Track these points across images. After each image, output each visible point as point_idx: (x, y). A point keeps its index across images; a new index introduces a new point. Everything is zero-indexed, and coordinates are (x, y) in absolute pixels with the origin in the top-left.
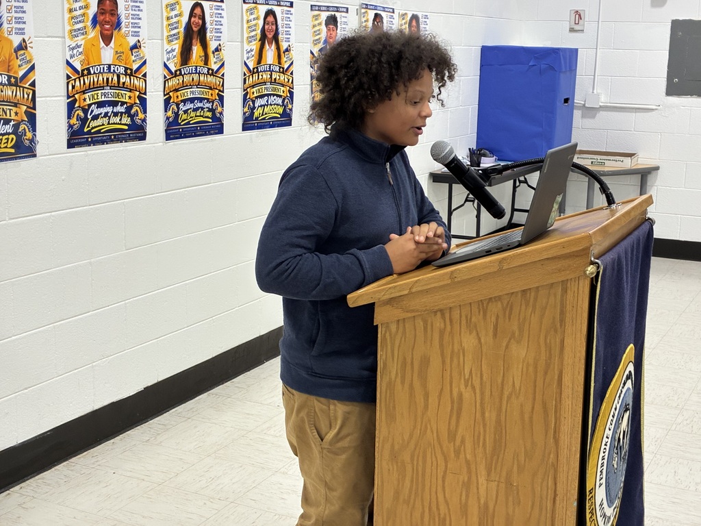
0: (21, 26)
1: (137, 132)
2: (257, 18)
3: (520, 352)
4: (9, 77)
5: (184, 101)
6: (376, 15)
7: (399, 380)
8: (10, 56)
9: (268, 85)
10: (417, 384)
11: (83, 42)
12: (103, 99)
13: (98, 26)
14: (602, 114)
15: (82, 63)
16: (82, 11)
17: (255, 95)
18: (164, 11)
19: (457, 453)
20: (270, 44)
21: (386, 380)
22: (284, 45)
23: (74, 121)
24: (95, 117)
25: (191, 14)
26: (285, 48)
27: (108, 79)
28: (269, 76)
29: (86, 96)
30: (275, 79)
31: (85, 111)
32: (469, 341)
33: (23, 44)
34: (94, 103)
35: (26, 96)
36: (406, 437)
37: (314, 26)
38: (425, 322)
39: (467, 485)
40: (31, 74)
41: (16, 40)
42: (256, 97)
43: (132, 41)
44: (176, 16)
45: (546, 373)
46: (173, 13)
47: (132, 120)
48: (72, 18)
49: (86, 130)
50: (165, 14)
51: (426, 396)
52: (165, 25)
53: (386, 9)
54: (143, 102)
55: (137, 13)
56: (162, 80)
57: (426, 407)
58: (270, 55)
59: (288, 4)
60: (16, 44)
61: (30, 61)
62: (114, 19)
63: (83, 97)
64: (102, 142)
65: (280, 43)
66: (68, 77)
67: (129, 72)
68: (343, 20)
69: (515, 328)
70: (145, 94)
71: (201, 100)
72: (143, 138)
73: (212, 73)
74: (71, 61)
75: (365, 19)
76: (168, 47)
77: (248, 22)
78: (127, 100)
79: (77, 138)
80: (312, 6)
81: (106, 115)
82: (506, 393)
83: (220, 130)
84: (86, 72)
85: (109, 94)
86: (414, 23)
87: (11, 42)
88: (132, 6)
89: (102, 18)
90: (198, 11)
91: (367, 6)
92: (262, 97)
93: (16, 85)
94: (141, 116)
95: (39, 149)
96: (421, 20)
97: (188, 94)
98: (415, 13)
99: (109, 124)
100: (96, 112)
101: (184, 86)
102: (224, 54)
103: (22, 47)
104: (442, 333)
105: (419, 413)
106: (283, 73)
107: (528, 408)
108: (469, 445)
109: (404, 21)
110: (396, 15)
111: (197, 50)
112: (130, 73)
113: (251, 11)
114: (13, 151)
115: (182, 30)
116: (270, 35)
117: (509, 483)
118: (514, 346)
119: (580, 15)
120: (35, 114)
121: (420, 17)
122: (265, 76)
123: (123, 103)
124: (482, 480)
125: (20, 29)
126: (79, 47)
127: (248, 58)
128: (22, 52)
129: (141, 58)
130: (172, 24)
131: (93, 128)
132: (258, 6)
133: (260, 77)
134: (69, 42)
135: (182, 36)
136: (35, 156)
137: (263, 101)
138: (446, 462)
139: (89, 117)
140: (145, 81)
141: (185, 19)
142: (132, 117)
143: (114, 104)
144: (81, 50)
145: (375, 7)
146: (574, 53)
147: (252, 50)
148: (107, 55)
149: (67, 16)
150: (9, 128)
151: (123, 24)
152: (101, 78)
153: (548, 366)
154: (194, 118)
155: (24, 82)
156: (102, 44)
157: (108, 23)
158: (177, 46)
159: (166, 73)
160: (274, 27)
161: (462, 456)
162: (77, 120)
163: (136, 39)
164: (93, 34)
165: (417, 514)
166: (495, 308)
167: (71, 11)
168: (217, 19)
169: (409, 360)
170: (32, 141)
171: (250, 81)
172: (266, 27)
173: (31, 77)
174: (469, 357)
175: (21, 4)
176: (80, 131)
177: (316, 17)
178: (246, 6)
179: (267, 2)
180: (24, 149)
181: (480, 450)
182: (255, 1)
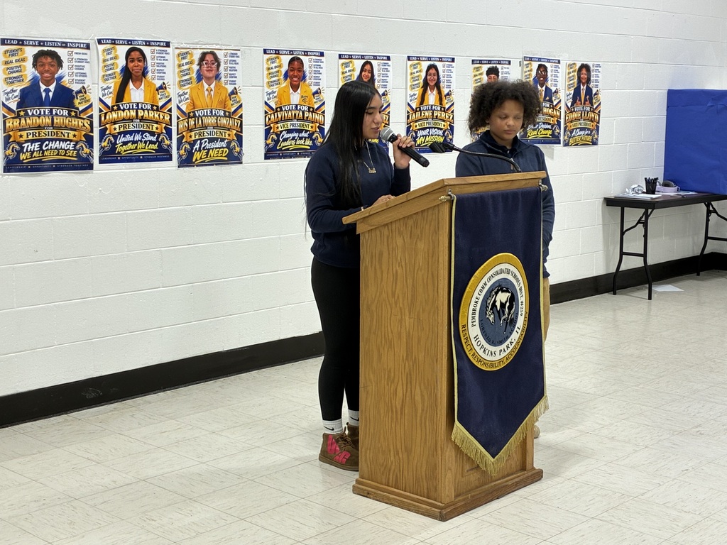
0: (234, 79)
2: (420, 71)
3: (422, 246)
4: (225, 112)
6: (540, 66)
7: (370, 266)
8: (226, 99)
9: (430, 121)
10: (378, 267)
11: (277, 90)
12: (292, 128)
13: (288, 79)
15: (276, 103)
16: (277, 69)
17: (418, 127)
18: (340, 68)
19: (396, 303)
20: (432, 90)
21: (364, 265)
22: (445, 91)
23: (269, 141)
24: (285, 140)
25: (362, 69)
26: (446, 92)
27: (295, 114)
28: (431, 114)
29: (279, 125)
30: (437, 116)
31: (278, 135)
32: (399, 241)
33: (235, 91)
34: (285, 130)
35: (236, 124)
36: (374, 297)
37: (475, 76)
38: (381, 232)
39: (401, 321)
40: (240, 110)
41: (230, 88)
42: (419, 130)
43: (314, 89)
44: (349, 71)
45: (433, 256)
46: (347, 69)
47: (313, 142)
48: (270, 74)
49: (278, 148)
50: (341, 70)
51: (382, 273)
52: (340, 78)
53: (551, 61)
54: (322, 130)
55: (319, 69)
57: (382, 279)
58: (432, 98)
59: (450, 60)
60: (230, 91)
61: (239, 102)
62: (301, 74)
63: (276, 126)
64: (291, 157)
65: (442, 89)
66: (266, 112)
67: (311, 109)
68: (505, 70)
69: (419, 232)
70: (324, 125)
74: (268, 102)
75: (529, 69)
77: (411, 74)
78: (310, 129)
79: (271, 153)
80: (473, 61)
81: (293, 138)
82: (416, 269)
84: (279, 109)
85: (296, 125)
86: (584, 71)
87: (226, 89)
88: (315, 65)
89: (292, 73)
90: (368, 67)
91: (531, 59)
92: (424, 129)
93: (229, 117)
94: (320, 140)
95: (244, 159)
96: (592, 68)
98: (585, 63)
99: (295, 144)
100: (286, 136)
102: (390, 97)
103: (234, 92)
104: (388, 237)
105: (379, 280)
106: (444, 111)
107: (425, 277)
108: (401, 299)
109: (572, 70)
110: (562, 65)
113: (414, 66)
114: (226, 159)
116: (432, 84)
117: (418, 319)
118: (419, 243)
120: (242, 136)
121: (591, 66)
122: (427, 114)
123: (306, 131)
124: (407, 318)
125: (233, 81)
126: (274, 92)
127: (411, 101)
128: (234, 96)
129: (321, 100)
130: (346, 77)
131: (283, 147)
132: (422, 62)
133: (423, 114)
134: (267, 89)
136: (241, 163)
137: (425, 132)
138: (391, 309)
139: (281, 139)
140: (324, 116)
142: (313, 140)
143: (300, 131)
144: (275, 95)
147: (414, 95)
148: (295, 98)
149: (266, 72)
150: (223, 144)
151: (307, 77)
152: (290, 113)
153: (433, 252)
155: (235, 115)
156: (291, 91)
157: (296, 77)
160: (436, 77)
161: (398, 305)
162: (272, 141)
163: (317, 87)
164: (285, 84)
165: (379, 340)
166: (410, 222)
167: (269, 69)
168: (383, 72)
169: (374, 254)
170: (239, 153)
171: (413, 117)
172: (428, 77)
173: (239, 112)
174: (400, 250)
175: (234, 65)
176: (274, 148)
177: (477, 69)
178: (410, 63)
179: (429, 59)
180: (234, 158)
181: (406, 301)
182: (418, 59)
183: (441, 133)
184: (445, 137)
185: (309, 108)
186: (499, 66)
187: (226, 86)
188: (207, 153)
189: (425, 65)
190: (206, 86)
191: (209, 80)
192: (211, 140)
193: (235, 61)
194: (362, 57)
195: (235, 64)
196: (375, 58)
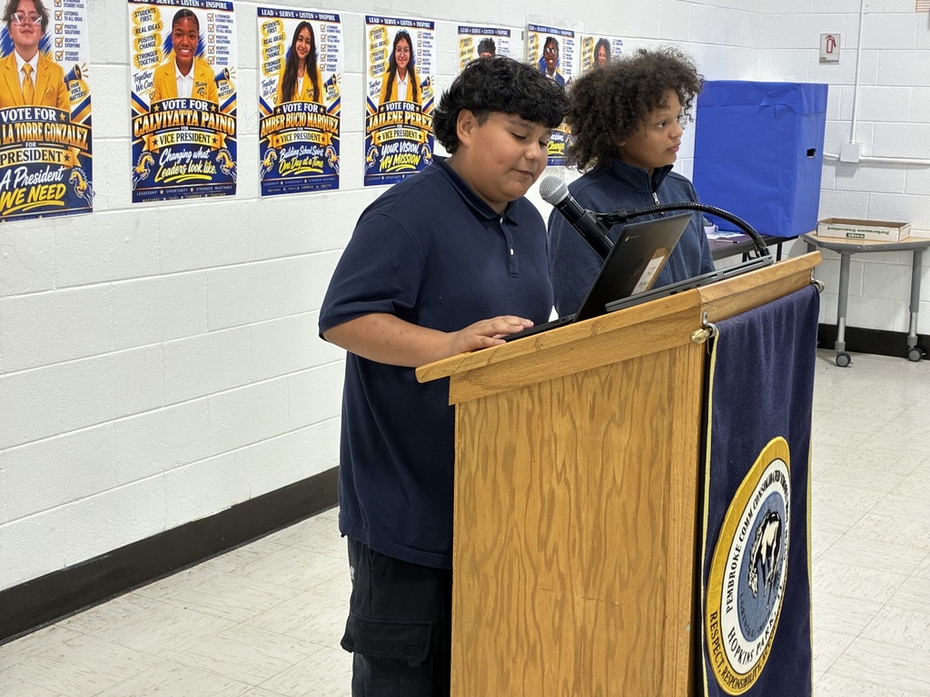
0: (74, 49)
1: (224, 184)
2: (385, 43)
3: (622, 438)
4: (58, 113)
5: (287, 147)
6: (549, 40)
7: (480, 473)
8: (59, 88)
9: (400, 128)
10: (501, 478)
11: (153, 71)
12: (180, 142)
13: (173, 50)
14: (862, 171)
15: (152, 96)
16: (152, 32)
17: (382, 140)
18: (260, 33)
19: (549, 564)
20: (403, 75)
21: (465, 473)
22: (421, 78)
23: (141, 168)
24: (169, 165)
25: (296, 37)
26: (422, 81)
27: (185, 117)
28: (400, 117)
29: (157, 137)
30: (409, 121)
31: (156, 157)
32: (561, 426)
33: (76, 72)
34: (168, 147)
35: (79, 136)
36: (489, 544)
37: (463, 53)
38: (510, 402)
39: (561, 604)
40: (86, 109)
41: (67, 67)
42: (384, 144)
43: (218, 70)
44: (276, 39)
45: (652, 465)
46: (272, 36)
47: (218, 169)
48: (140, 40)
49: (156, 180)
50: (261, 37)
51: (512, 493)
52: (261, 51)
53: (563, 33)
54: (232, 147)
55: (225, 34)
56: (257, 120)
57: (512, 507)
58: (402, 89)
59: (427, 25)
60: (67, 72)
61: (84, 93)
62: (195, 43)
63: (153, 139)
64: (179, 196)
65: (416, 75)
66: (134, 114)
67: (213, 108)
68: (503, 45)
69: (616, 408)
70: (235, 136)
71: (309, 145)
72: (232, 191)
73: (325, 112)
74: (137, 94)
75: (533, 44)
76: (264, 78)
77: (372, 47)
78: (211, 144)
79: (145, 190)
80: (460, 28)
81: (183, 162)
82: (606, 489)
83: (334, 184)
84: (157, 108)
85: (188, 136)
86: (602, 51)
87: (60, 69)
88: (218, 26)
89: (178, 40)
90: (305, 33)
91: (536, 28)
92: (391, 142)
93: (67, 123)
94: (229, 164)
95: (96, 203)
96: (612, 46)
97: (292, 137)
98: (604, 38)
99: (187, 173)
100: (171, 157)
101: (286, 127)
102: (340, 87)
103: (75, 75)
104: (530, 415)
105: (504, 513)
106: (420, 112)
107: (631, 508)
108: (562, 555)
109: (588, 48)
110: (576, 40)
111: (303, 82)
112: (215, 110)
113: (376, 34)
114: (62, 203)
115: (283, 56)
116: (402, 65)
117: (610, 602)
118: (614, 431)
119: (833, 41)
120: (91, 159)
121: (611, 43)
122: (395, 117)
123: (205, 148)
124: (578, 598)
125: (72, 53)
126: (148, 76)
127: (372, 94)
128: (75, 82)
129: (230, 92)
130: (271, 50)
131: (166, 178)
132: (387, 27)
133: (389, 118)
134: (134, 70)
135: (283, 64)
136: (90, 211)
137: (393, 148)
138: (536, 576)
139: (161, 164)
140: (235, 120)
141: (288, 43)
142: (217, 165)
143: (194, 148)
144: (150, 80)
145: (548, 30)
146: (822, 90)
147: (377, 84)
148: (185, 87)
149: (133, 37)
150: (57, 176)
151: (206, 49)
152: (176, 115)
153: (654, 455)
154: (300, 168)
155: (78, 118)
156: (178, 73)
157: (186, 47)
158: (277, 77)
159: (262, 110)
160: (408, 54)
161: (554, 567)
162: (146, 167)
163: (223, 67)
164: (166, 60)
165: (503, 640)
166: (592, 384)
167: (137, 31)
168: (330, 44)
169: (491, 449)
170: (87, 192)
171: (375, 123)
172: (397, 54)
173: (86, 114)
174: (562, 445)
175: (74, 23)
176: (149, 182)
177: (466, 42)
178: (369, 28)
179: (398, 22)
180: (77, 202)
181: (575, 560)
182: (382, 21)
183: (415, 148)
184: (422, 156)
185: (210, 105)
186: (495, 39)
187: (59, 63)
188: (27, 194)
189: (392, 32)
190: (21, 62)
191: (26, 50)
192: (33, 169)
193: (76, 14)
194: (296, 15)
195: (77, 19)
196: (316, 17)
